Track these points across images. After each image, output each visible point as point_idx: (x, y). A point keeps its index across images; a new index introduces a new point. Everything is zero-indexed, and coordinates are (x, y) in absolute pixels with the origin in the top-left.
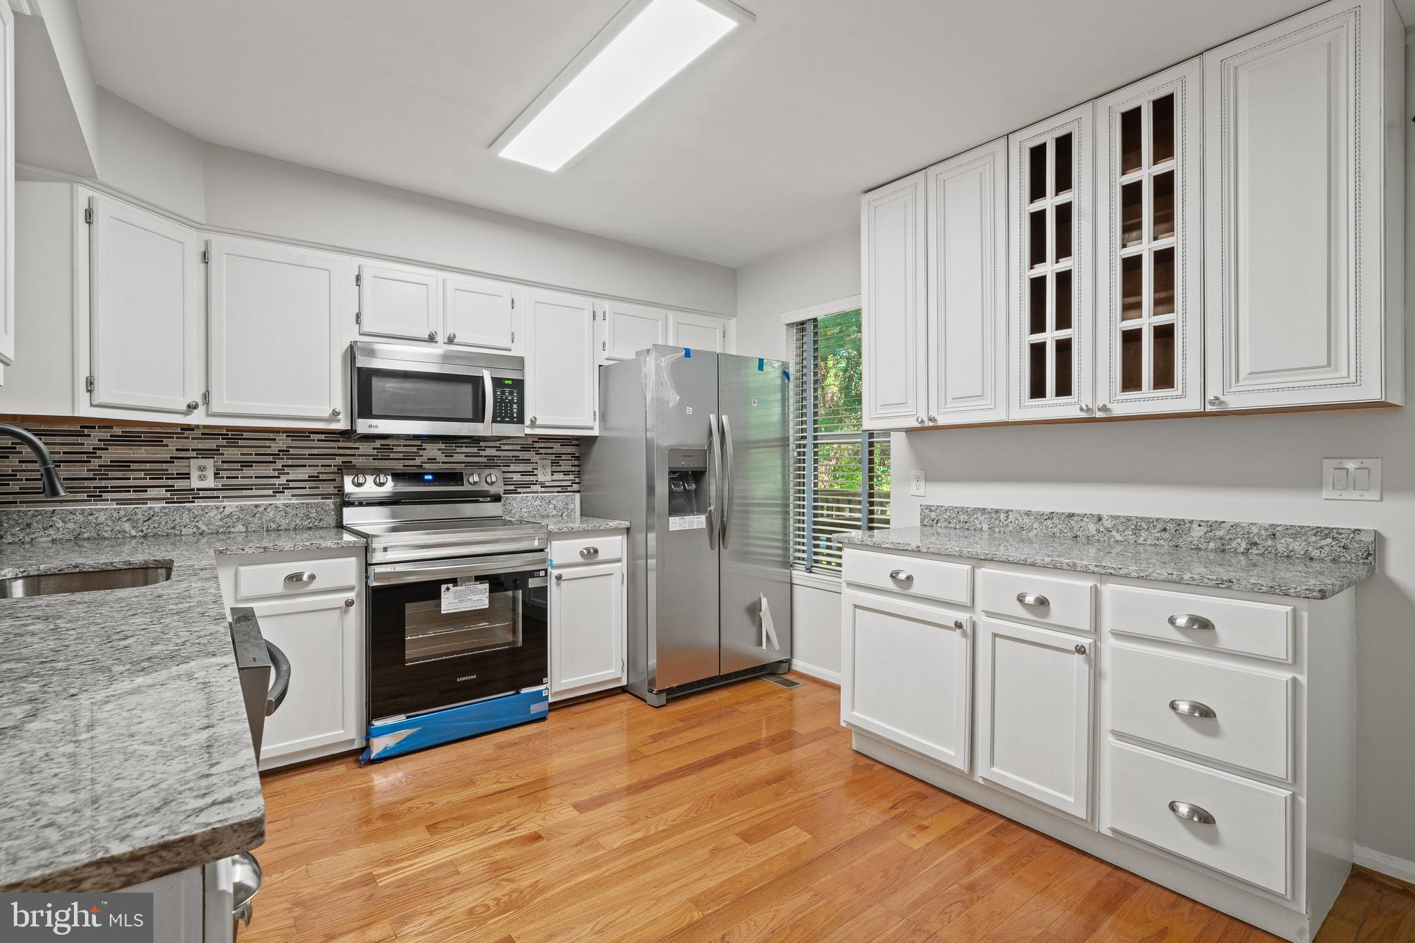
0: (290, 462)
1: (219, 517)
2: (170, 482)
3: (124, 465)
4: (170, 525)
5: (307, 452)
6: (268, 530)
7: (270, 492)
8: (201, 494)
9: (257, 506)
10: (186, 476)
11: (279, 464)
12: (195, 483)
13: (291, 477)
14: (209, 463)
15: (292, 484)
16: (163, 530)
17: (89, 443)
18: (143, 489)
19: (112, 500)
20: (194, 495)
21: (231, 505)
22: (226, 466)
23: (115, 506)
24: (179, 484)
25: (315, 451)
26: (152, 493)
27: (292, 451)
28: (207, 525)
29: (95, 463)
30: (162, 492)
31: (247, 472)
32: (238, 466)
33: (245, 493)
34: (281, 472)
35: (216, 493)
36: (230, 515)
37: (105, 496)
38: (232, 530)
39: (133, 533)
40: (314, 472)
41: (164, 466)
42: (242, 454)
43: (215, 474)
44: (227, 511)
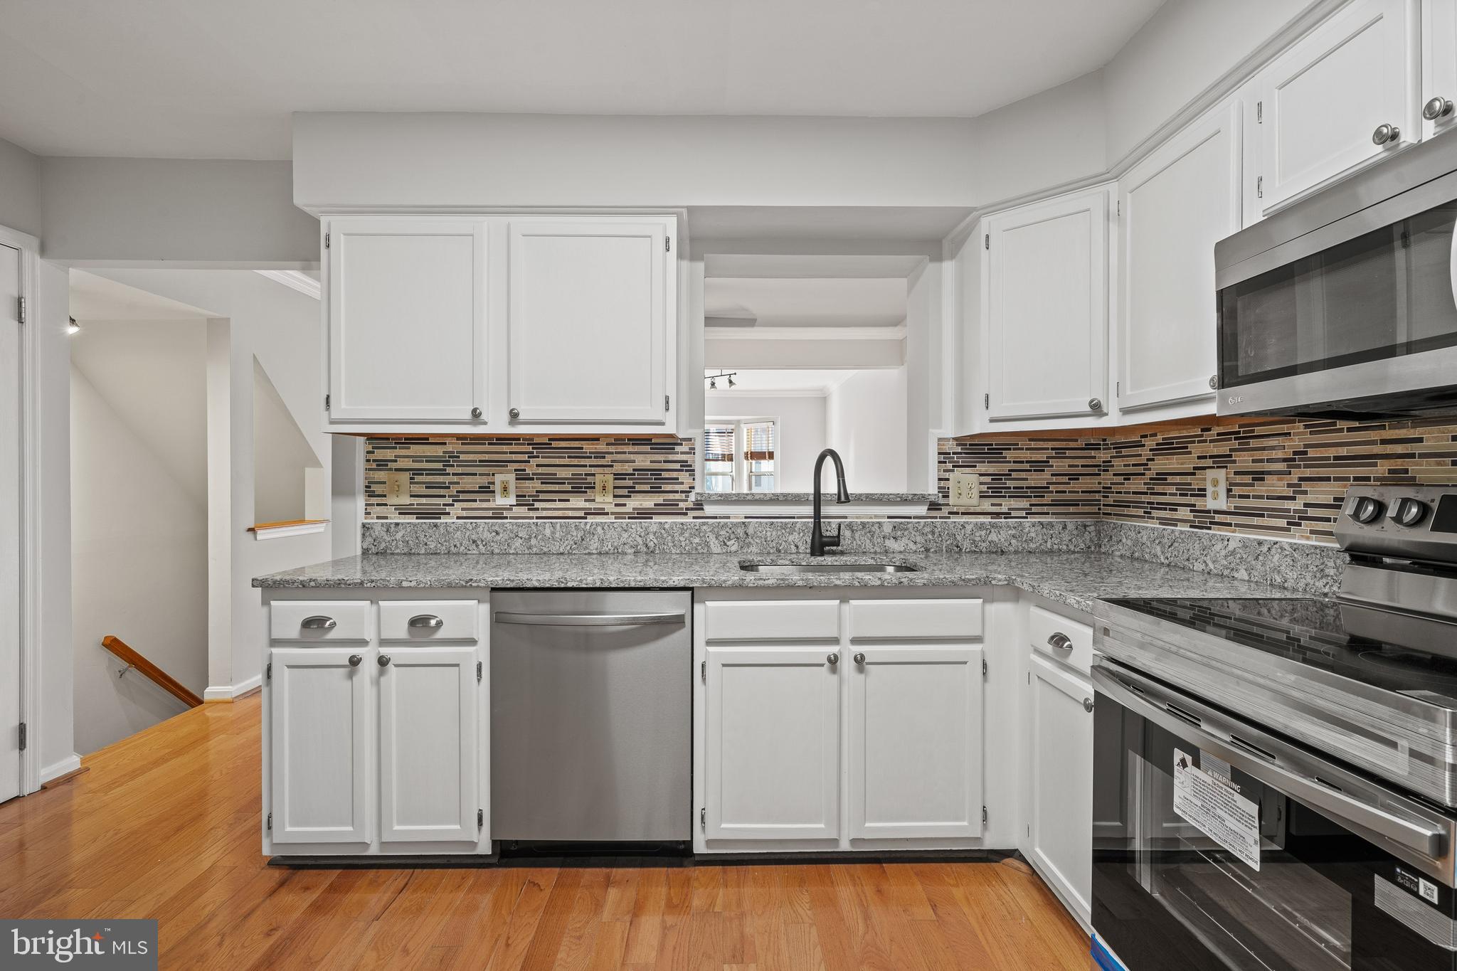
0: (1308, 473)
1: (1223, 553)
2: (1192, 500)
3: (1161, 477)
4: (1186, 556)
5: (1332, 452)
6: (1271, 585)
7: (1282, 523)
8: (1218, 518)
9: (1260, 543)
10: (1202, 493)
11: (1294, 478)
12: (1210, 504)
13: (1311, 498)
14: (1221, 474)
15: (1311, 512)
16: (1181, 561)
17: (1145, 453)
18: (1174, 507)
19: (1158, 518)
20: (1205, 519)
21: (1238, 535)
22: (1238, 479)
23: (1158, 526)
24: (1199, 503)
25: (1343, 451)
27: (1312, 453)
28: (1214, 562)
29: (1149, 474)
30: (1184, 513)
33: (1256, 521)
34: (1296, 487)
35: (1228, 519)
36: (1233, 553)
37: (1155, 513)
38: (1236, 575)
39: (1163, 560)
41: (1188, 479)
42: (1254, 461)
43: (1229, 491)
44: (1231, 546)
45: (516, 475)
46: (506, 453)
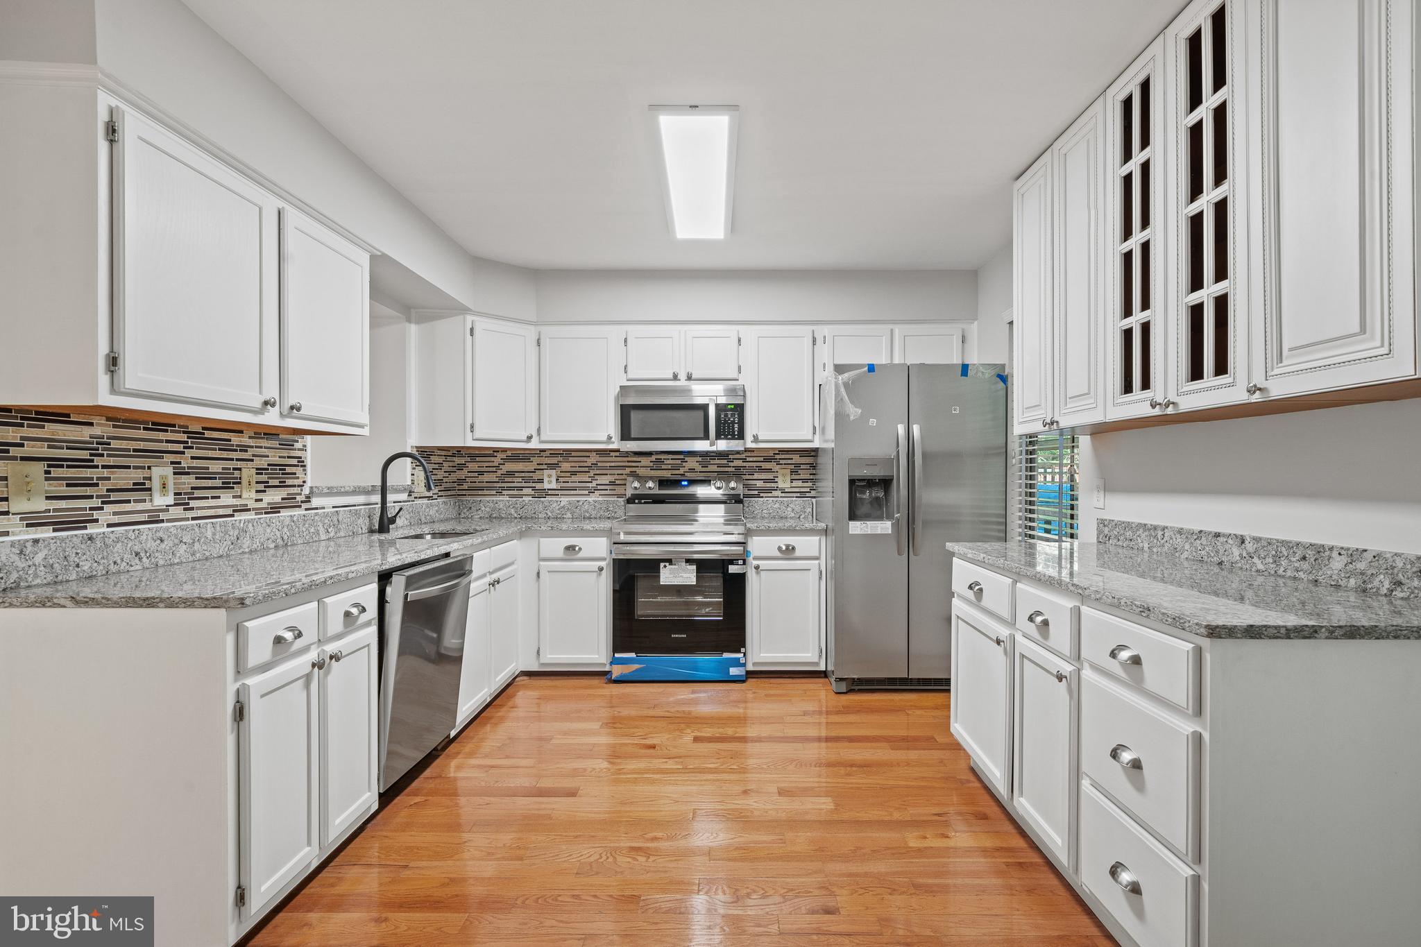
0: (598, 472)
1: (558, 507)
2: (534, 485)
3: (511, 474)
4: (533, 512)
5: (608, 464)
6: (584, 518)
7: (587, 492)
8: (550, 492)
9: (578, 501)
10: (541, 481)
11: (592, 474)
12: (546, 486)
13: (599, 482)
14: (553, 472)
15: (599, 487)
16: (530, 514)
17: (497, 461)
18: (521, 488)
19: (507, 495)
20: (543, 493)
21: (564, 500)
22: (563, 474)
23: (508, 499)
24: (538, 486)
25: (613, 464)
26: (526, 491)
27: (599, 464)
28: (551, 513)
29: (500, 472)
30: (529, 491)
31: (574, 478)
32: (569, 474)
33: (572, 492)
34: (593, 478)
35: (557, 492)
36: (563, 507)
37: (504, 492)
38: (565, 516)
39: (516, 516)
40: (611, 478)
41: (531, 474)
42: (571, 467)
43: (557, 480)
44: (562, 505)
45: (174, 468)
46: (161, 441)
